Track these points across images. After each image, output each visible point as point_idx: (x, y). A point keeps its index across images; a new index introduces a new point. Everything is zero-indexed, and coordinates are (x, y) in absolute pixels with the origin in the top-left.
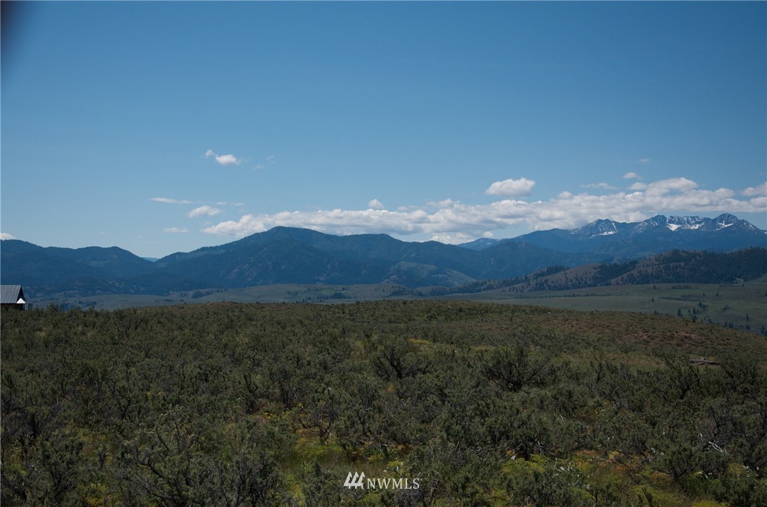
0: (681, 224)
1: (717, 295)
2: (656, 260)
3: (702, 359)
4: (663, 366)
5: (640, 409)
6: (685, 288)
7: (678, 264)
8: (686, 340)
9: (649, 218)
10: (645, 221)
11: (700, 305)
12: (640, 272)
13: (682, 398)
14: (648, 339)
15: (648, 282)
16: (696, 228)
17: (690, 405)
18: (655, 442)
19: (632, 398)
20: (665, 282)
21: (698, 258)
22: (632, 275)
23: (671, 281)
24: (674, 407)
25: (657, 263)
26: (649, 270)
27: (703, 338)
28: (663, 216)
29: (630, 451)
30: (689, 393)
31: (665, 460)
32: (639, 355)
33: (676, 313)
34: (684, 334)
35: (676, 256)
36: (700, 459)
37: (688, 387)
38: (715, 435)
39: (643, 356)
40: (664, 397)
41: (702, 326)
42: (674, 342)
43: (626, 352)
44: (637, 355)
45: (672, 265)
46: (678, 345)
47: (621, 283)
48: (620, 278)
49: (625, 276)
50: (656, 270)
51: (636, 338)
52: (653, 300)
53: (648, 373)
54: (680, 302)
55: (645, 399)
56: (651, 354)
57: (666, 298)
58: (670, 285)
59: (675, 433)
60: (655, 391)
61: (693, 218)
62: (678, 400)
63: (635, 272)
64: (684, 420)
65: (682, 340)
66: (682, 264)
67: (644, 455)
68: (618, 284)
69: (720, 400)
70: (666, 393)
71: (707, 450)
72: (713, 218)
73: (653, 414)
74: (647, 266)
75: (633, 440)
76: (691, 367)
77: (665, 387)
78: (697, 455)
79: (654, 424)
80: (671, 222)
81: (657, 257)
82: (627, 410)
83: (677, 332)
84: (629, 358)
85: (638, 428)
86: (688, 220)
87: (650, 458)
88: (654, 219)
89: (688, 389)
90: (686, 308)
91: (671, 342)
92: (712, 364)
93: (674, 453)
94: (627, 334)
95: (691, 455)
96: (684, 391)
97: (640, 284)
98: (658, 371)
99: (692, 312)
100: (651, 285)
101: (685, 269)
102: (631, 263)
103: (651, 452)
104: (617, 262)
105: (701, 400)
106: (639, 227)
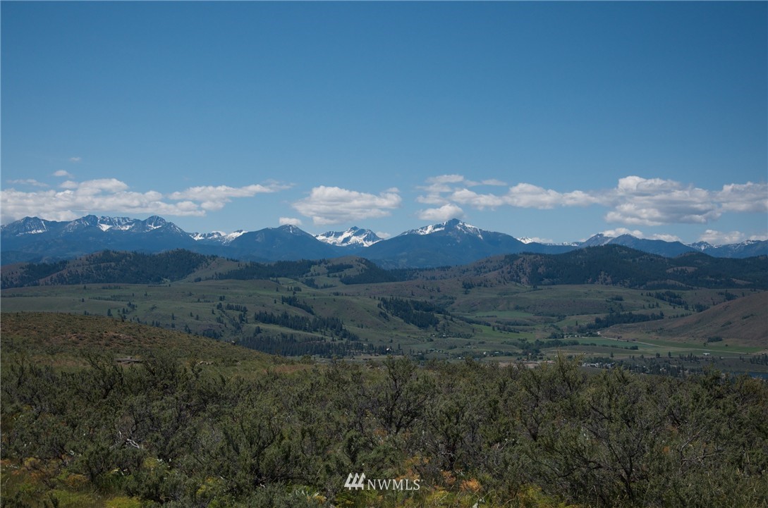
0: (112, 224)
1: (146, 295)
2: (87, 260)
3: (129, 358)
4: (89, 367)
5: (62, 411)
6: (116, 288)
7: (108, 264)
8: (115, 340)
9: (80, 217)
10: (77, 220)
11: (130, 305)
12: (70, 272)
13: (105, 398)
14: (77, 340)
15: (78, 283)
16: (127, 229)
17: (113, 404)
18: (74, 444)
19: (54, 401)
20: (95, 282)
21: (128, 258)
22: (62, 275)
23: (101, 281)
24: (97, 407)
25: (88, 263)
26: (80, 270)
27: (131, 337)
28: (94, 216)
29: (48, 456)
30: (112, 393)
31: (82, 461)
32: (66, 356)
33: (105, 313)
34: (112, 334)
35: (107, 256)
36: (117, 456)
37: (111, 386)
38: (133, 432)
39: (70, 357)
40: (87, 398)
41: (130, 326)
42: (103, 342)
43: (53, 354)
44: (64, 357)
45: (102, 265)
46: (107, 345)
47: (50, 283)
48: (49, 278)
49: (54, 276)
50: (87, 270)
51: (64, 339)
52: (83, 301)
53: (73, 374)
54: (111, 302)
55: (68, 402)
56: (79, 355)
57: (96, 299)
58: (100, 286)
59: (96, 433)
60: (78, 393)
61: (124, 219)
62: (101, 400)
63: (65, 272)
64: (106, 419)
65: (111, 340)
66: (113, 264)
67: (61, 459)
68: (47, 284)
69: (142, 397)
70: (89, 393)
71: (125, 448)
72: (143, 220)
73: (75, 416)
74: (78, 266)
75: (52, 445)
76: (115, 367)
77: (89, 388)
78: (114, 453)
79: (74, 426)
80: (102, 222)
81: (88, 256)
82: (48, 413)
83: (106, 332)
84: (55, 360)
85: (58, 432)
86: (119, 221)
87: (67, 460)
88: (85, 219)
89: (112, 388)
90: (115, 308)
91: (100, 342)
92: (138, 362)
93: (92, 453)
94: (55, 335)
95: (109, 454)
96: (108, 391)
97: (69, 284)
98: (84, 372)
99: (121, 313)
100: (82, 286)
101: (116, 269)
102: (61, 263)
103: (69, 455)
104: (46, 262)
105: (124, 398)
106: (69, 227)
